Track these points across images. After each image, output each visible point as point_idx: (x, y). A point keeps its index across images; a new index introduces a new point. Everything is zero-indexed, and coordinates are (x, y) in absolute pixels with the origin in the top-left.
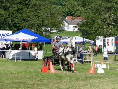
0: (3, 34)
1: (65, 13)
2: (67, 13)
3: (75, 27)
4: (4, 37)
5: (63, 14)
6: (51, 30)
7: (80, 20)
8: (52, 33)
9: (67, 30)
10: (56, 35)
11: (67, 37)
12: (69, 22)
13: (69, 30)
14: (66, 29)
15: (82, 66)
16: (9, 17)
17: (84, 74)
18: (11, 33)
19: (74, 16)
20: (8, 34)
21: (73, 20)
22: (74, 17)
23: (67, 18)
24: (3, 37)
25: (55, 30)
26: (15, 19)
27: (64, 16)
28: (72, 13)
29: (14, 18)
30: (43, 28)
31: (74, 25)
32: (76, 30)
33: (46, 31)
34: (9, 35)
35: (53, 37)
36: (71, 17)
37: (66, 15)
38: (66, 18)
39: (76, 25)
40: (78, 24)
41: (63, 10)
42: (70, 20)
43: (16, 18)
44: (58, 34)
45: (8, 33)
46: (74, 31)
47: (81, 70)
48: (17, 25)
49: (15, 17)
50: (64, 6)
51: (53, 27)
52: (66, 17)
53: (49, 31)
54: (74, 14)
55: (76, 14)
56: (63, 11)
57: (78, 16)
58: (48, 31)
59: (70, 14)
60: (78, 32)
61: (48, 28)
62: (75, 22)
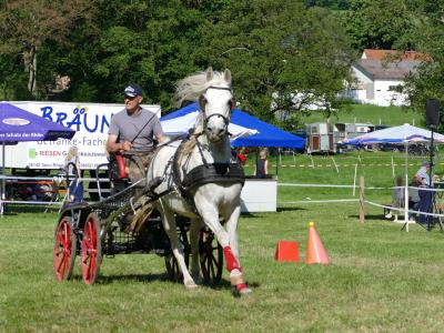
1: (359, 38)
2: (367, 36)
3: (399, 89)
5: (350, 40)
6: (303, 102)
7: (418, 63)
8: (308, 113)
9: (367, 101)
10: (323, 121)
11: (366, 129)
12: (373, 72)
13: (372, 102)
14: (361, 96)
15: (429, 239)
16: (147, 55)
17: (436, 267)
19: (393, 46)
21: (389, 64)
22: (393, 53)
23: (364, 56)
25: (320, 103)
26: (171, 60)
27: (356, 46)
28: (387, 38)
29: (165, 57)
30: (275, 95)
31: (396, 83)
32: (401, 100)
33: (287, 105)
35: (315, 129)
36: (384, 52)
37: (363, 43)
38: (360, 55)
39: (402, 83)
40: (409, 78)
41: (349, 27)
42: (378, 64)
43: (175, 58)
46: (392, 105)
47: (426, 254)
49: (173, 55)
50: (355, 9)
51: (312, 90)
52: (362, 51)
53: (298, 105)
54: (393, 39)
55: (403, 39)
56: (351, 31)
57: (410, 47)
58: (293, 104)
59: (378, 41)
60: (408, 108)
61: (292, 95)
62: (397, 71)
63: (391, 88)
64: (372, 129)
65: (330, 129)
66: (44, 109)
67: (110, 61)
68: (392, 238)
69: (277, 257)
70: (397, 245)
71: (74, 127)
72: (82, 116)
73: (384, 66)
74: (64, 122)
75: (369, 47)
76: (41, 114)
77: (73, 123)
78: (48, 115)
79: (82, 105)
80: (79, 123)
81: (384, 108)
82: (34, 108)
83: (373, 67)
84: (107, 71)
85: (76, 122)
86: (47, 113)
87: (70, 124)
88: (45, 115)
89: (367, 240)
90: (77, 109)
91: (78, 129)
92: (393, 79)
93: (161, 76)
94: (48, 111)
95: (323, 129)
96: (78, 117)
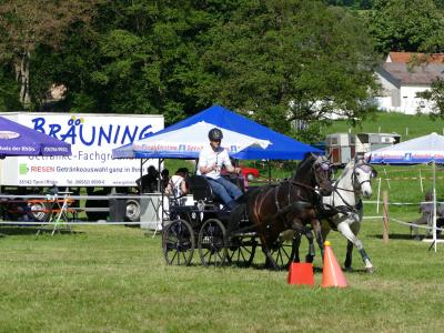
0: (127, 130)
1: (383, 40)
2: (392, 37)
3: (426, 95)
4: (132, 140)
5: (373, 42)
6: (324, 110)
8: (328, 123)
9: (393, 109)
10: (344, 131)
11: (392, 140)
12: (398, 76)
13: (398, 110)
14: (385, 103)
16: (150, 61)
18: (162, 127)
19: (420, 49)
20: (148, 131)
21: (416, 68)
22: (419, 55)
23: (389, 60)
24: (127, 141)
25: (341, 112)
26: (177, 68)
27: (380, 49)
28: (415, 39)
29: (170, 63)
30: (292, 103)
31: (422, 89)
32: (429, 107)
33: (306, 114)
34: (151, 134)
35: (335, 140)
36: (409, 55)
37: (388, 45)
38: (385, 59)
39: (429, 89)
40: (436, 84)
41: (372, 28)
42: (404, 68)
43: (182, 64)
44: (354, 125)
45: (149, 127)
46: (419, 114)
48: (187, 91)
49: (179, 60)
51: (333, 97)
52: (386, 54)
53: (317, 114)
54: (421, 40)
55: (430, 41)
56: (374, 32)
58: (312, 112)
59: (404, 43)
60: (437, 116)
61: (310, 103)
62: (425, 75)
63: (419, 95)
64: (397, 140)
65: (352, 141)
66: (36, 121)
67: (109, 68)
68: (418, 259)
69: (289, 280)
70: (423, 267)
71: (68, 140)
72: (77, 128)
73: (409, 70)
74: (58, 135)
75: (395, 50)
76: (32, 126)
77: (68, 135)
78: (40, 127)
79: (78, 116)
80: (74, 136)
81: (411, 116)
82: (25, 119)
83: (399, 72)
84: (107, 79)
85: (71, 134)
86: (39, 124)
87: (64, 137)
88: (36, 127)
89: (390, 261)
90: (72, 120)
91: (73, 143)
92: (421, 84)
93: (166, 84)
94: (40, 122)
95: (344, 140)
96: (73, 129)
